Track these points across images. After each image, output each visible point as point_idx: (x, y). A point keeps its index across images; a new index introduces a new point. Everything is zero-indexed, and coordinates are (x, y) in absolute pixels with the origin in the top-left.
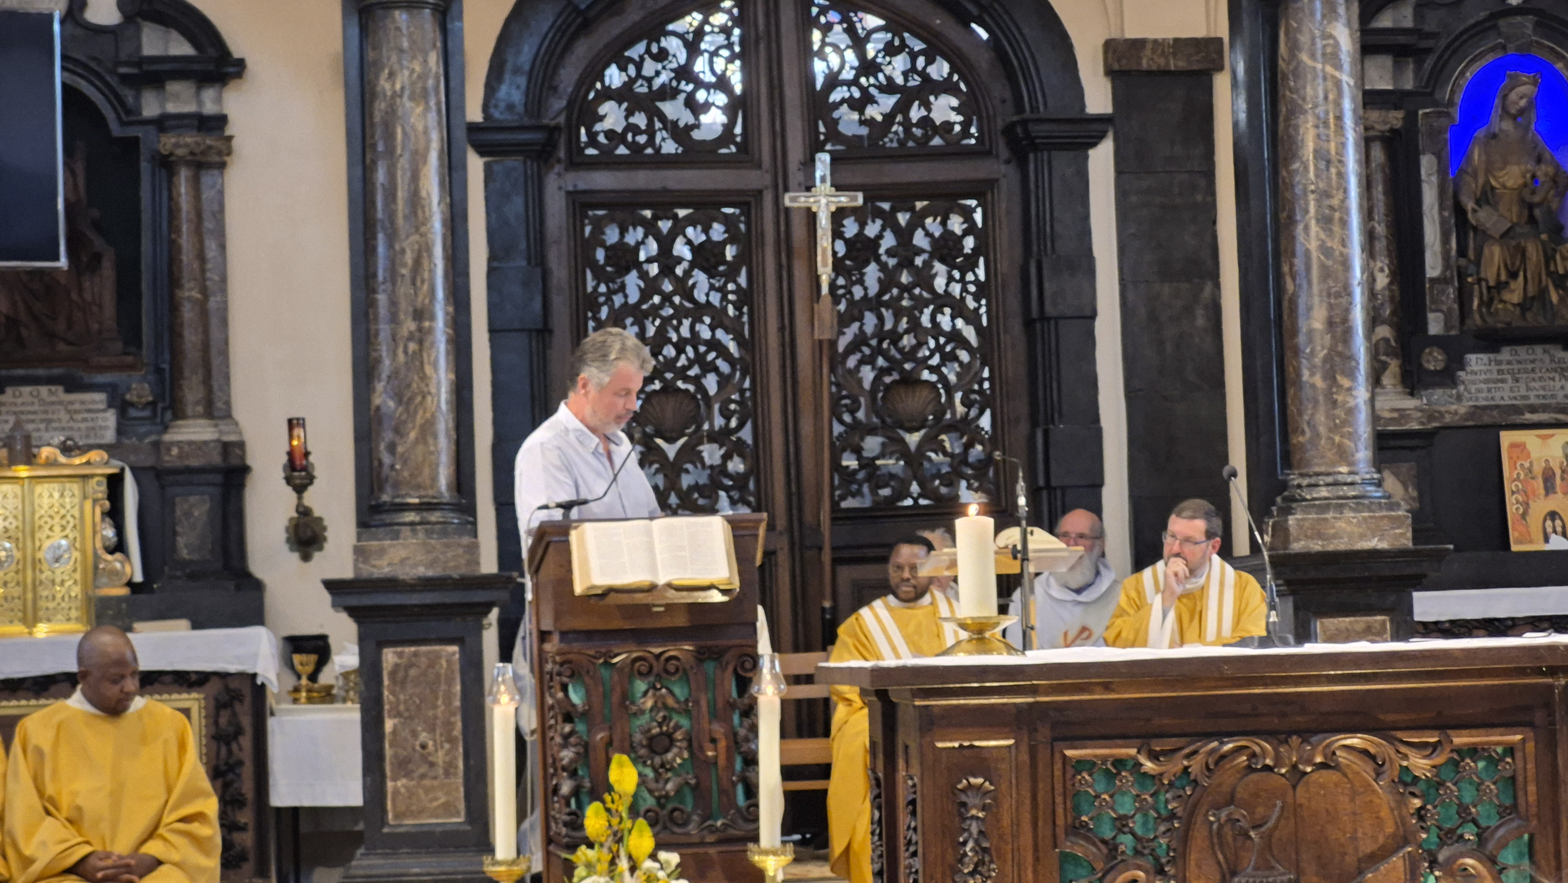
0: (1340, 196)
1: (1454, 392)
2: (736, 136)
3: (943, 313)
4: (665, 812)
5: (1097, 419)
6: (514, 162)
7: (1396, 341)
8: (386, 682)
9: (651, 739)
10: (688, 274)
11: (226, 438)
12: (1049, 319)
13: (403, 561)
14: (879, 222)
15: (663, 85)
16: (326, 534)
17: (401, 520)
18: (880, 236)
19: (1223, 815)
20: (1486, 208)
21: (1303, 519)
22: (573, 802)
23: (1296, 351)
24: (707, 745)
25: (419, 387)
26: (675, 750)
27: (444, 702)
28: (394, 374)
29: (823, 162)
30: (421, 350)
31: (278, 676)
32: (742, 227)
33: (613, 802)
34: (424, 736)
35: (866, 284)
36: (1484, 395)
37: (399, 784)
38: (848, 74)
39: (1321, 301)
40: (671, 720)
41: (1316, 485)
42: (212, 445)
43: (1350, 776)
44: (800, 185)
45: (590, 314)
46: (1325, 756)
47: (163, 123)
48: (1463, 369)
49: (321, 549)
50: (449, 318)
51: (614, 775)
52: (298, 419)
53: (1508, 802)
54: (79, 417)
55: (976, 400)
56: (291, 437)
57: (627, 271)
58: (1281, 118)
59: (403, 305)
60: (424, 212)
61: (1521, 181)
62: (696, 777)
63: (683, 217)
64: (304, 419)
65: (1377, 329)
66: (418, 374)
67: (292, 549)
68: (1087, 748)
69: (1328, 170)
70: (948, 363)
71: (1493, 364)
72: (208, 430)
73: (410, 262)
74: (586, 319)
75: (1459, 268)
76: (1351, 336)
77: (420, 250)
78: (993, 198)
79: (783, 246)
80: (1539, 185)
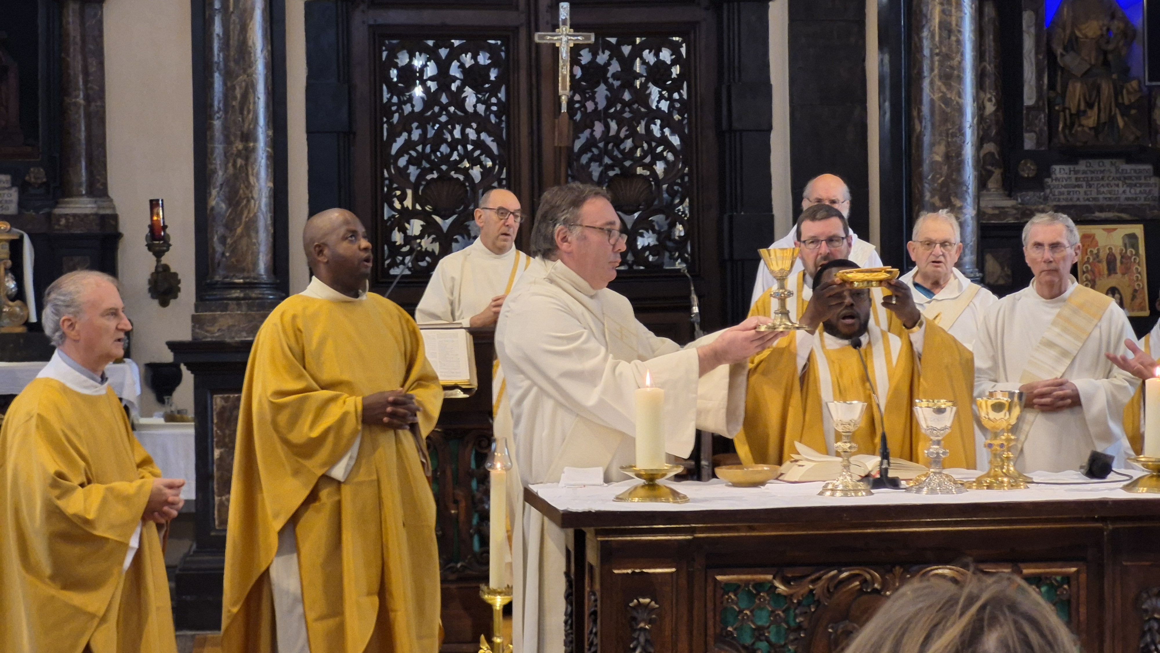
0: (958, 58)
1: (1042, 194)
3: (655, 124)
5: (770, 209)
6: (328, 3)
7: (999, 155)
8: (215, 420)
10: (460, 89)
11: (102, 212)
12: (735, 131)
13: (229, 328)
14: (607, 53)
16: (180, 286)
17: (228, 296)
18: (608, 64)
19: (840, 628)
20: (1072, 53)
23: (921, 177)
24: (451, 504)
25: (244, 193)
28: (227, 182)
30: (246, 165)
31: (140, 398)
32: (503, 54)
35: (596, 100)
36: (1065, 197)
39: (942, 139)
42: (92, 217)
44: (547, 23)
45: (385, 120)
48: (1049, 176)
49: (176, 297)
50: (269, 139)
52: (158, 200)
55: (678, 191)
56: (152, 214)
57: (415, 86)
59: (233, 130)
60: (250, 57)
61: (1099, 33)
62: (442, 530)
63: (458, 46)
64: (162, 200)
65: (985, 146)
66: (244, 183)
67: (153, 297)
68: (734, 575)
69: (949, 38)
70: (658, 163)
71: (1072, 172)
72: (89, 206)
73: (239, 96)
74: (382, 124)
75: (1049, 99)
76: (963, 167)
77: (247, 87)
78: (695, 37)
79: (534, 70)
80: (1112, 36)
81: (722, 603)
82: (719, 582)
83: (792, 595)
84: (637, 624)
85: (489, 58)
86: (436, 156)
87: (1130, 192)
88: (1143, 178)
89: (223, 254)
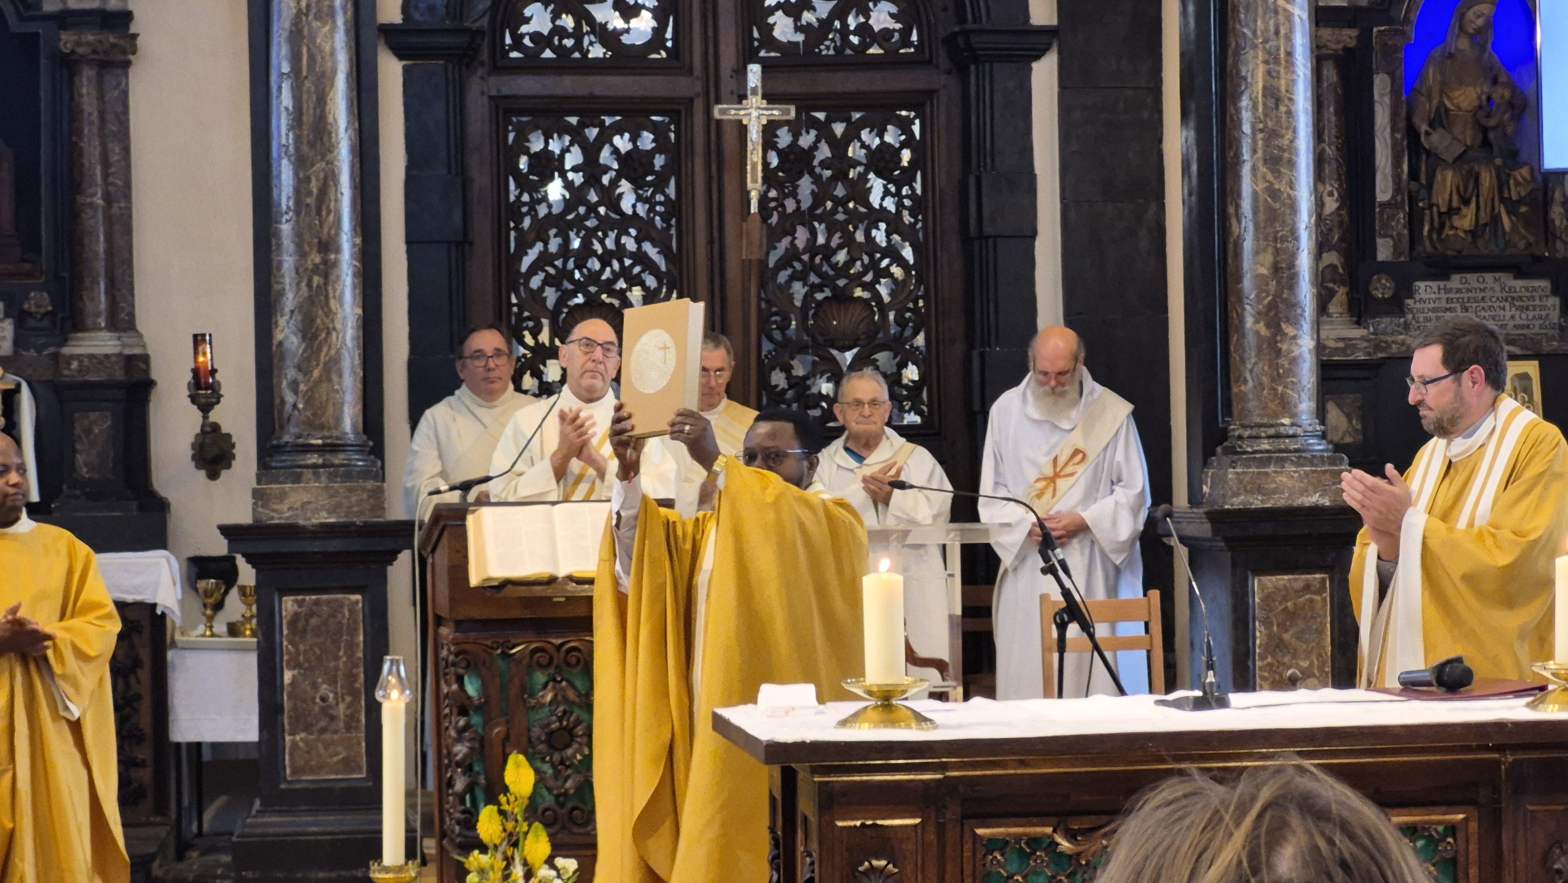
0: (1289, 135)
1: (1402, 320)
2: (667, 40)
3: (878, 229)
4: (563, 811)
6: (434, 66)
7: (1343, 268)
8: (285, 632)
9: (551, 734)
10: (614, 183)
11: (127, 351)
12: (987, 238)
13: (304, 505)
14: (813, 133)
16: (234, 451)
17: (302, 462)
18: (814, 147)
20: (1440, 130)
21: (1244, 473)
22: (468, 797)
23: (1240, 297)
25: (324, 324)
26: (575, 746)
27: (345, 653)
28: (298, 307)
30: (326, 284)
31: (181, 603)
32: (672, 136)
33: (508, 802)
34: (324, 689)
35: (799, 197)
37: (298, 738)
39: (1267, 245)
40: (571, 713)
41: (1258, 437)
42: (114, 359)
44: (732, 93)
45: (512, 225)
47: (65, 19)
48: (1411, 296)
49: (229, 466)
50: (356, 249)
51: (509, 776)
52: (204, 335)
55: (909, 320)
56: (196, 353)
57: (551, 179)
58: (1230, 53)
59: (307, 237)
60: (330, 138)
61: (1476, 103)
63: (612, 125)
64: (210, 335)
65: (1324, 255)
66: (322, 308)
67: (198, 467)
68: (1000, 827)
69: (1277, 108)
70: (882, 281)
71: (1442, 291)
72: (110, 343)
73: (315, 191)
74: (508, 230)
75: (1410, 192)
76: (1297, 283)
77: (326, 178)
78: (932, 111)
79: (714, 156)
80: (1495, 108)
81: (984, 865)
82: (980, 837)
83: (1079, 854)
86: (582, 274)
87: (1521, 318)
88: (1537, 298)
89: (295, 406)
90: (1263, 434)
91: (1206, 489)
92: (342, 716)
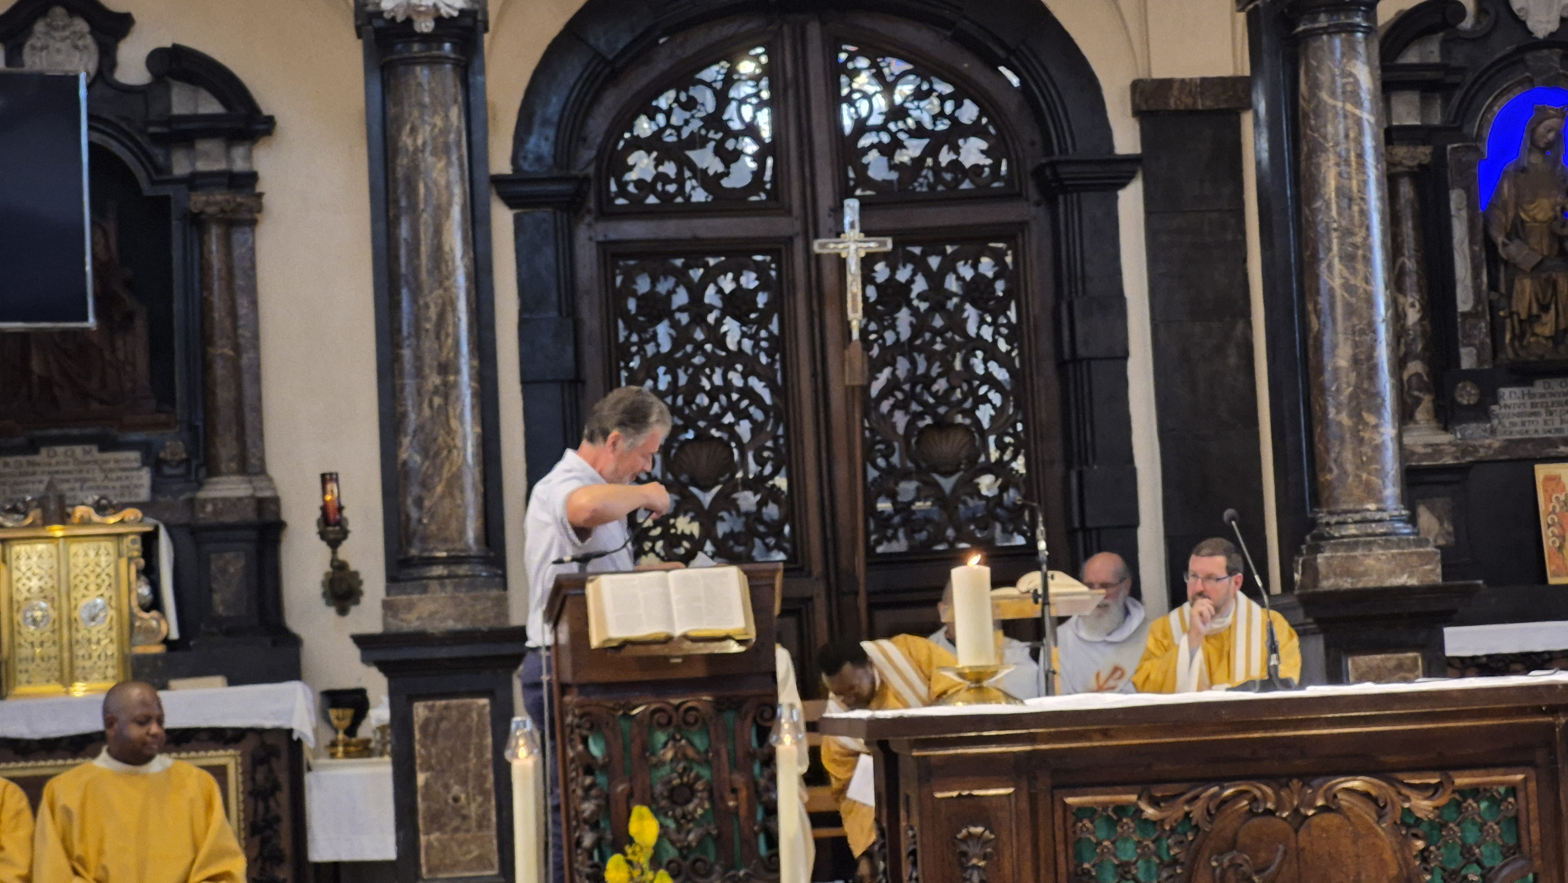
0: (1363, 233)
1: (1488, 426)
2: (765, 183)
3: (975, 356)
4: (687, 863)
5: (1130, 459)
6: (544, 214)
7: (1428, 375)
8: (417, 735)
9: (672, 791)
10: (719, 322)
11: (260, 494)
12: (1081, 360)
13: (432, 615)
14: (910, 267)
15: (692, 133)
16: (362, 588)
17: (428, 574)
18: (911, 281)
19: (1226, 861)
20: (1517, 241)
21: (1332, 557)
22: (595, 854)
23: (1323, 390)
24: (728, 794)
25: (445, 442)
26: (696, 801)
27: (475, 754)
28: (420, 428)
29: (852, 208)
30: (446, 404)
31: (316, 731)
32: (773, 273)
33: (634, 853)
34: (456, 789)
35: (899, 329)
36: (1518, 428)
37: (433, 837)
38: (876, 120)
39: (1347, 339)
40: (691, 770)
41: (1344, 523)
42: (246, 501)
43: (1352, 819)
44: (830, 231)
45: (622, 364)
46: (1326, 800)
47: (194, 181)
48: (1496, 403)
49: (357, 602)
50: (474, 371)
51: (634, 828)
52: (331, 474)
53: (1512, 842)
54: (114, 475)
55: (1009, 444)
56: (324, 492)
57: (660, 320)
58: (1303, 157)
59: (428, 359)
60: (447, 266)
61: (1551, 214)
62: (718, 828)
63: (716, 266)
64: (337, 474)
65: (1410, 365)
66: (444, 429)
67: (328, 604)
68: (1087, 796)
69: (1350, 207)
70: (981, 407)
72: (241, 487)
73: (434, 317)
74: (619, 369)
75: (1490, 302)
76: (1377, 373)
77: (444, 304)
78: (1023, 240)
79: (814, 292)
81: (1075, 832)
82: (1070, 806)
83: (1162, 821)
84: (968, 861)
85: (757, 279)
86: (691, 409)
90: (1350, 520)
91: (1297, 577)
92: (473, 815)
